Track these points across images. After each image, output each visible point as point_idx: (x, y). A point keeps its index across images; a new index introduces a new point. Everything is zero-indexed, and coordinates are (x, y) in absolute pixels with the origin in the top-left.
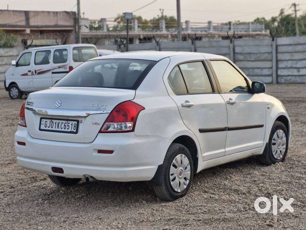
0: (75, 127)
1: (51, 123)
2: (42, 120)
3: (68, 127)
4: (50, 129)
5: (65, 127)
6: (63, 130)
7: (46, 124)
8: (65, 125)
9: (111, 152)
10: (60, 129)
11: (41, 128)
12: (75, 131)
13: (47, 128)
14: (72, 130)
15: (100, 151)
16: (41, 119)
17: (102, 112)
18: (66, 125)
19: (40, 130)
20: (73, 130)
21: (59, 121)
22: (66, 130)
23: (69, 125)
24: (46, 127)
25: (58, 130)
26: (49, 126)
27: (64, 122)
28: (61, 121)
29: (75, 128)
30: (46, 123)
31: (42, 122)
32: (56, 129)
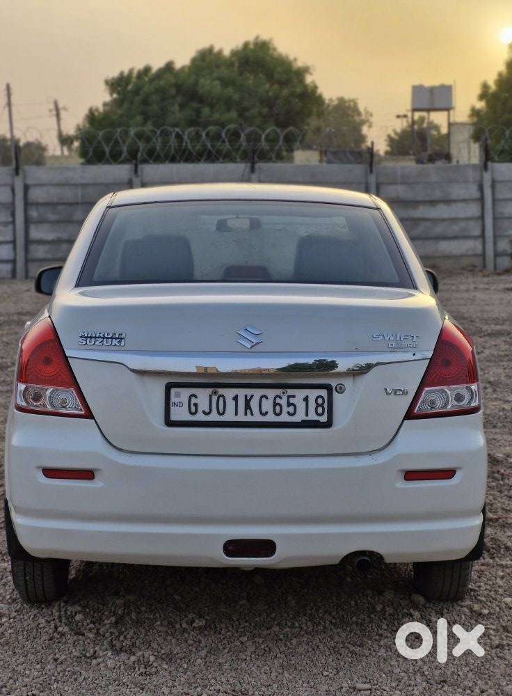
0: (318, 405)
1: (214, 399)
2: (173, 391)
3: (291, 409)
4: (214, 417)
5: (278, 408)
6: (271, 418)
7: (196, 405)
8: (275, 404)
9: (448, 474)
10: (257, 418)
11: (173, 418)
12: (324, 419)
13: (200, 417)
14: (309, 418)
15: (411, 475)
16: (169, 387)
17: (409, 356)
18: (283, 402)
19: (170, 423)
20: (313, 416)
21: (249, 392)
22: (284, 418)
23: (292, 400)
24: (192, 414)
25: (249, 418)
26: (207, 410)
27: (271, 393)
28: (258, 393)
29: (320, 410)
30: (194, 400)
31: (173, 399)
32: (241, 418)
